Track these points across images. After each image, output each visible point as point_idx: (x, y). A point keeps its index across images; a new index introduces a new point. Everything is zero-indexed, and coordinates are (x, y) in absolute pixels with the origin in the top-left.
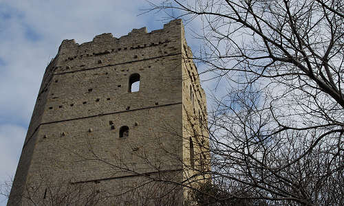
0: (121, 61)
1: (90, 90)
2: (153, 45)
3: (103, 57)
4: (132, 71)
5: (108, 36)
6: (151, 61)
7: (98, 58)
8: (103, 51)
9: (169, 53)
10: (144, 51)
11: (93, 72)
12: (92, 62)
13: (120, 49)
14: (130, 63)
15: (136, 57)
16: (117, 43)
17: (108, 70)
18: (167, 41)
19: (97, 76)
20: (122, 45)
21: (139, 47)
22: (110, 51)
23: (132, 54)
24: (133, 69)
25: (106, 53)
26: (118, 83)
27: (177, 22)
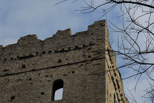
0: (45, 66)
1: (13, 98)
2: (77, 48)
3: (28, 60)
4: (55, 78)
5: (32, 37)
6: (74, 66)
7: (22, 62)
8: (27, 55)
9: (94, 57)
10: (68, 54)
11: (16, 77)
12: (15, 67)
13: (44, 53)
14: (54, 67)
15: (60, 61)
16: (42, 46)
17: (32, 75)
18: (91, 44)
19: (20, 82)
20: (46, 48)
21: (63, 51)
22: (34, 54)
23: (56, 57)
24: (56, 75)
25: (31, 56)
26: (42, 90)
27: (102, 24)
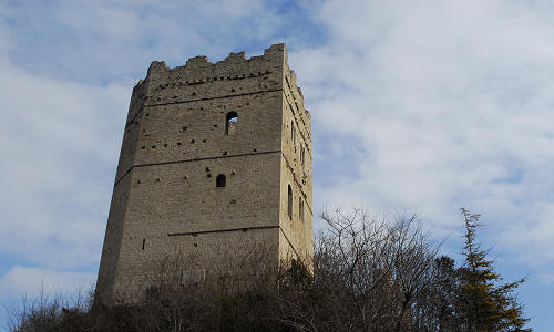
0: (217, 95)
1: (185, 129)
2: (252, 76)
3: (198, 87)
4: (229, 109)
5: (201, 60)
6: (248, 97)
7: (192, 89)
8: (197, 81)
9: (269, 87)
10: (242, 83)
11: (187, 106)
12: (185, 93)
13: (215, 79)
14: (227, 97)
15: (233, 90)
16: (213, 70)
17: (204, 104)
18: (267, 73)
19: (191, 112)
20: (218, 73)
21: (236, 78)
22: (205, 80)
23: (229, 85)
24: (230, 105)
25: (201, 83)
26: (214, 122)
27: (280, 48)
